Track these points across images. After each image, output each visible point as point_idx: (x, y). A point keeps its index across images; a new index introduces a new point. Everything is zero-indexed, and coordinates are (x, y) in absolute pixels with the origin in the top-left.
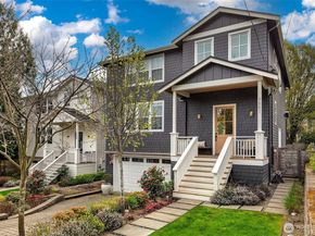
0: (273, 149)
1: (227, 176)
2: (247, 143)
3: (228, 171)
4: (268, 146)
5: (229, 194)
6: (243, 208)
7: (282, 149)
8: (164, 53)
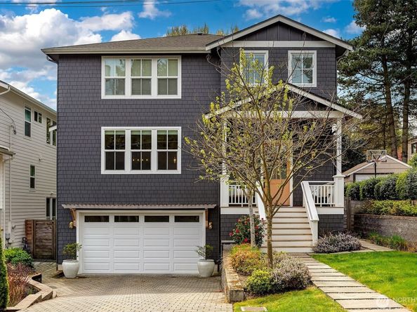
8: (180, 56)
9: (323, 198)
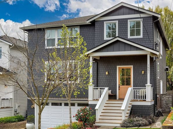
0: (156, 95)
1: (129, 112)
2: (141, 92)
3: (130, 109)
4: (154, 93)
5: (132, 121)
6: (140, 127)
7: (162, 95)
8: (79, 26)
9: (142, 96)
